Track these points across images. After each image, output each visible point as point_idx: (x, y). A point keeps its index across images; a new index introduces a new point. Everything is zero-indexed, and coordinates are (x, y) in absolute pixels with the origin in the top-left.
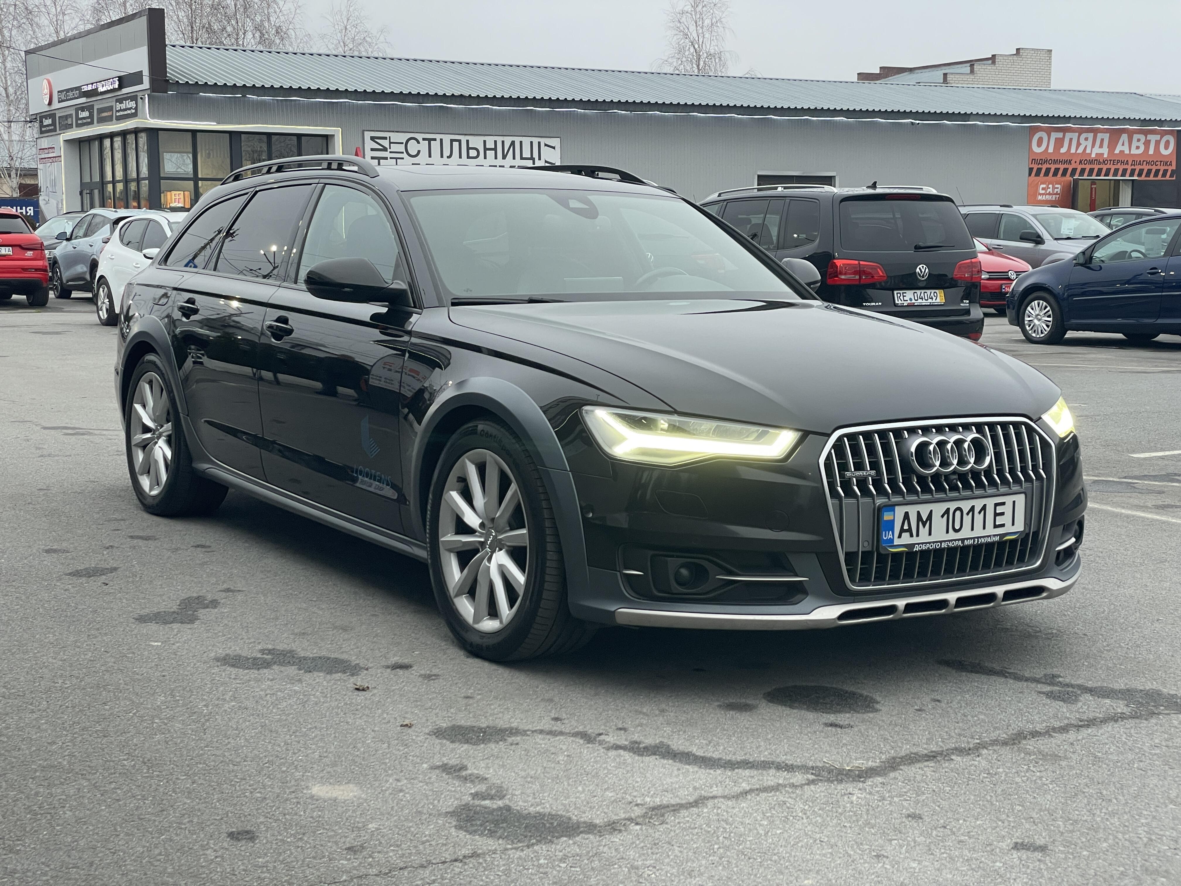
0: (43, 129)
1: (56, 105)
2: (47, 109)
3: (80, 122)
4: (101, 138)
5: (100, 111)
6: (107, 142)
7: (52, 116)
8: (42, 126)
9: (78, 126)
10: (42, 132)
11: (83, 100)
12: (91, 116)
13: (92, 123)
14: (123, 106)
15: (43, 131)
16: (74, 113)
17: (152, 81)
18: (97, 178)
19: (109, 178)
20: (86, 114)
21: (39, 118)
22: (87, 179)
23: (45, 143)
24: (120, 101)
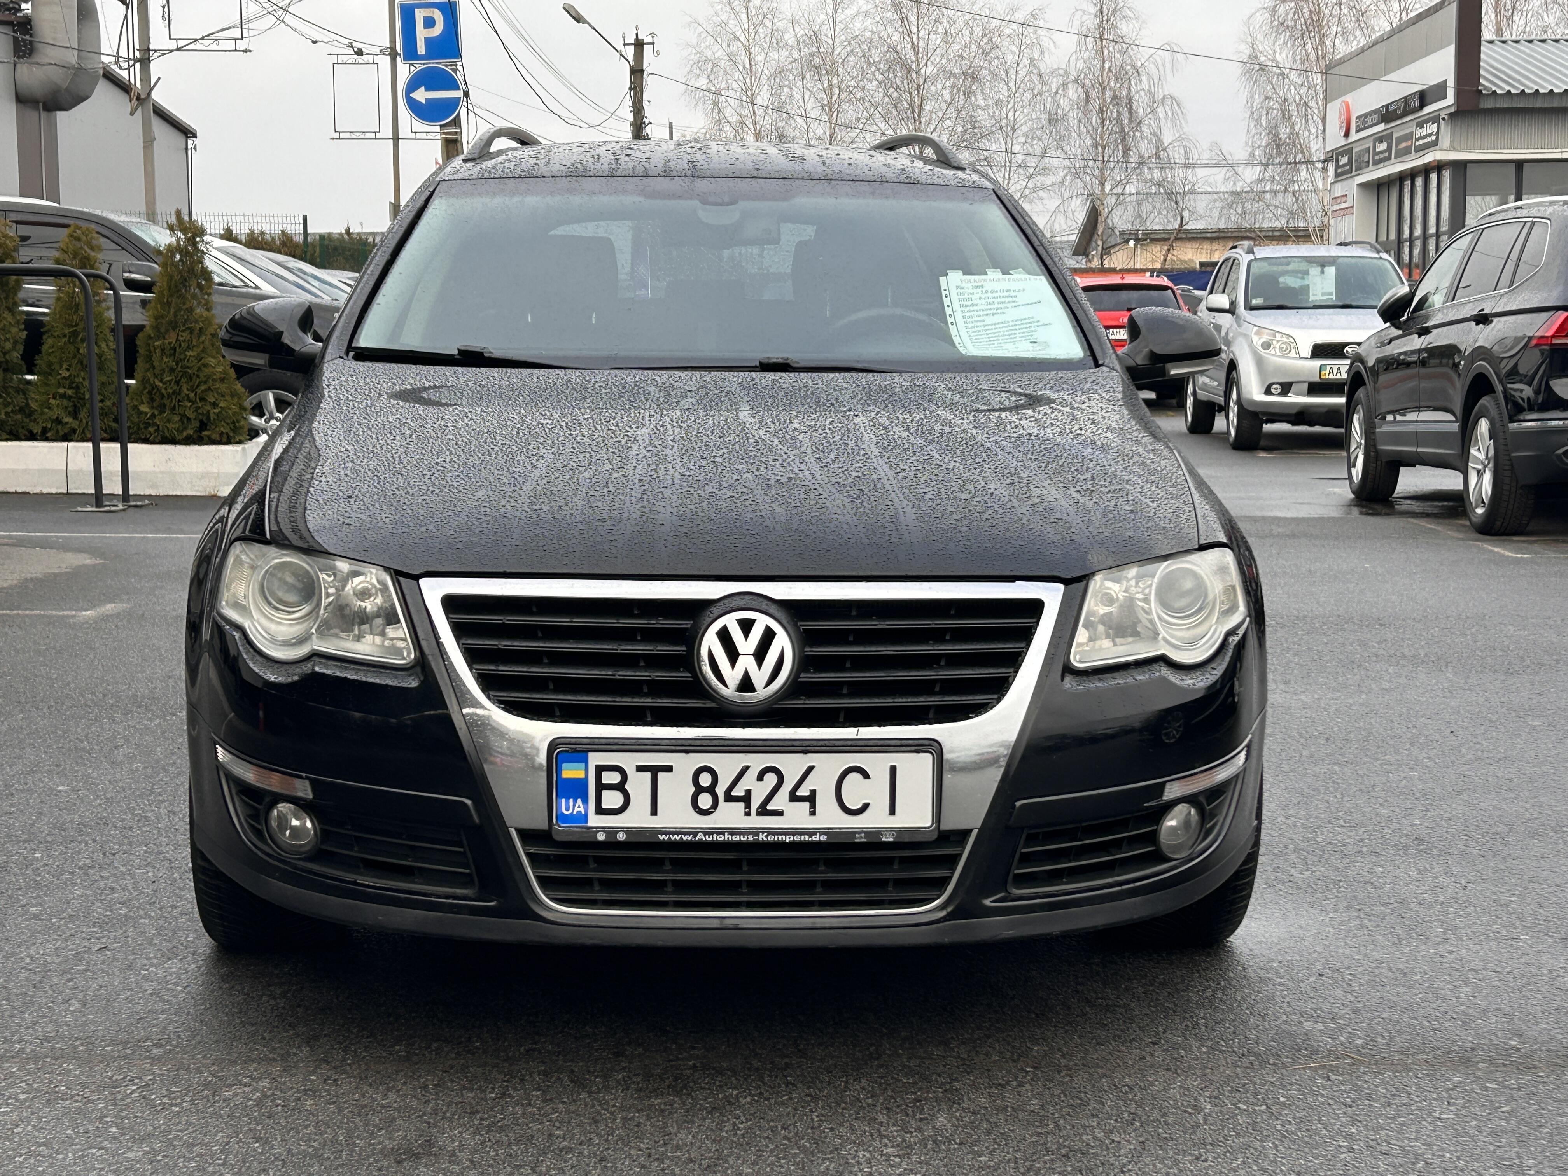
0: (1339, 170)
1: (1354, 137)
2: (1343, 142)
3: (1377, 158)
4: (1400, 178)
5: (1400, 140)
6: (1406, 185)
7: (1347, 151)
8: (1337, 167)
9: (1376, 163)
10: (1337, 175)
11: (1382, 127)
12: (1389, 149)
13: (1389, 158)
14: (1423, 132)
15: (1341, 174)
16: (1371, 145)
17: (1459, 94)
18: (1393, 236)
19: (1407, 234)
20: (1383, 147)
21: (1332, 156)
23: (1339, 190)
24: (1421, 125)
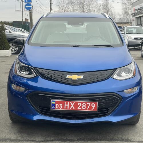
1: (135, 12)
2: (133, 12)
4: (141, 17)
5: (141, 12)
6: (141, 18)
7: (134, 13)
9: (138, 15)
11: (138, 11)
15: (133, 16)
18: (139, 24)
19: (141, 23)
20: (138, 13)
21: (132, 14)
22: (138, 24)
23: (133, 18)
